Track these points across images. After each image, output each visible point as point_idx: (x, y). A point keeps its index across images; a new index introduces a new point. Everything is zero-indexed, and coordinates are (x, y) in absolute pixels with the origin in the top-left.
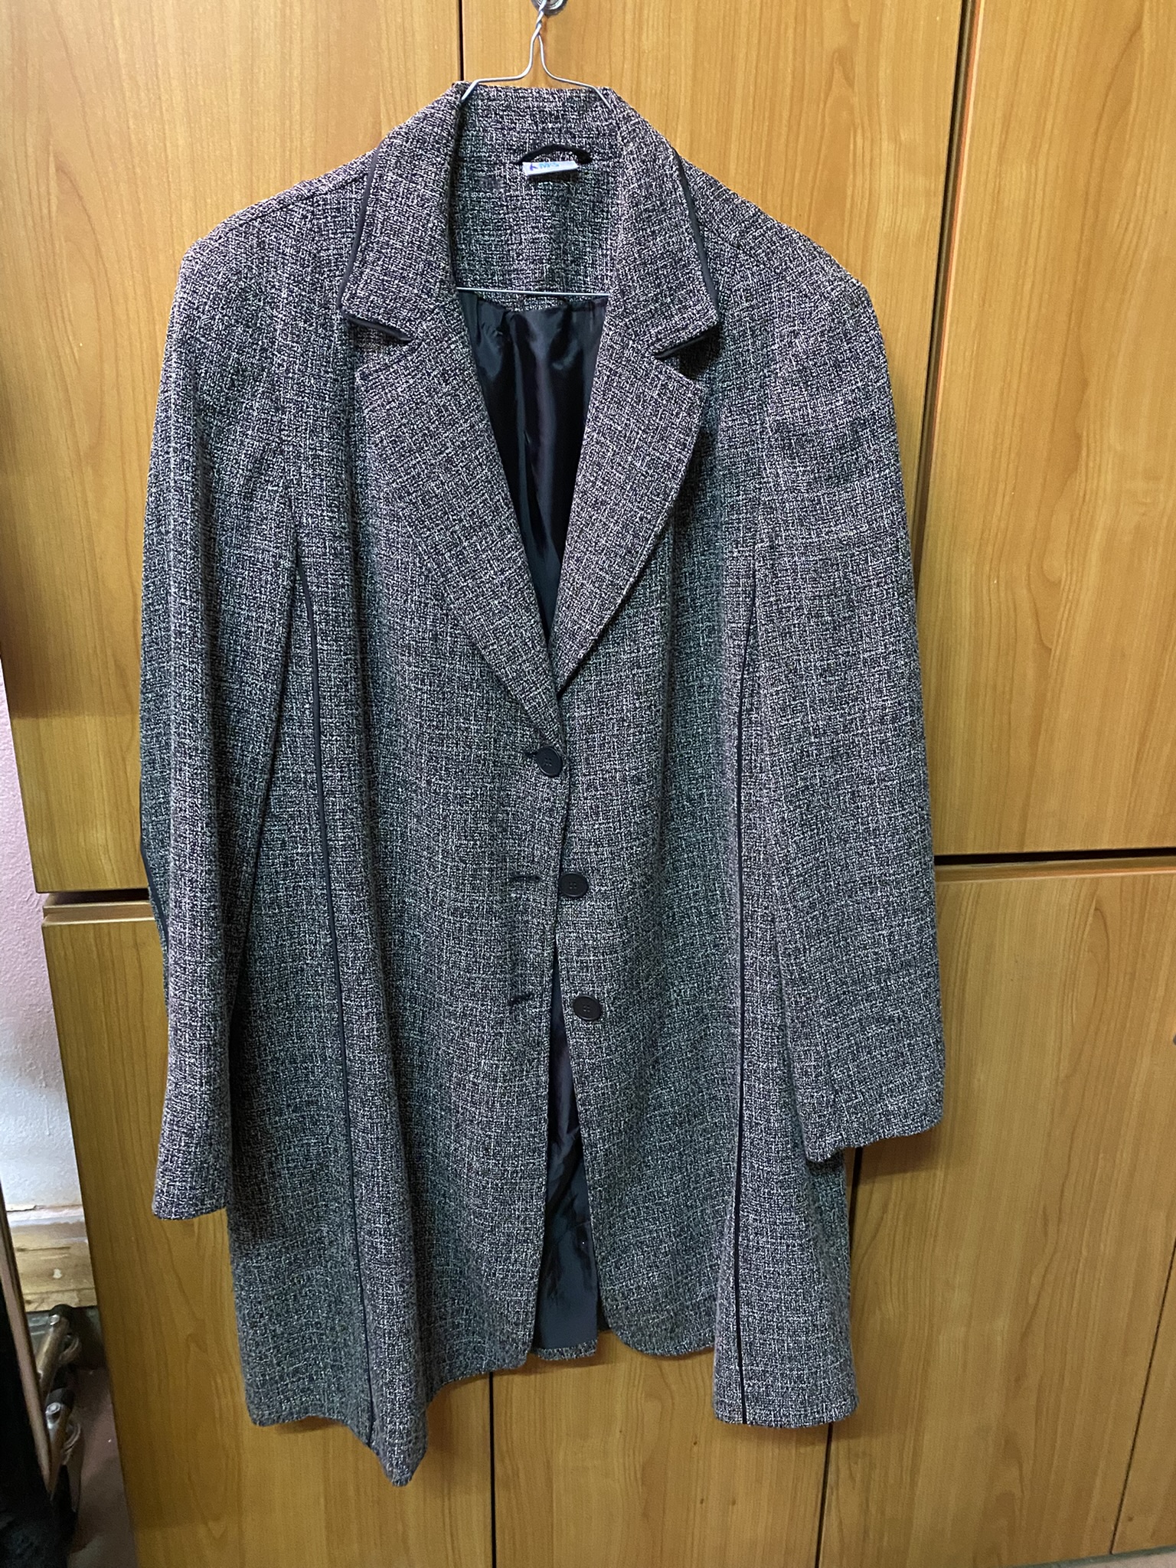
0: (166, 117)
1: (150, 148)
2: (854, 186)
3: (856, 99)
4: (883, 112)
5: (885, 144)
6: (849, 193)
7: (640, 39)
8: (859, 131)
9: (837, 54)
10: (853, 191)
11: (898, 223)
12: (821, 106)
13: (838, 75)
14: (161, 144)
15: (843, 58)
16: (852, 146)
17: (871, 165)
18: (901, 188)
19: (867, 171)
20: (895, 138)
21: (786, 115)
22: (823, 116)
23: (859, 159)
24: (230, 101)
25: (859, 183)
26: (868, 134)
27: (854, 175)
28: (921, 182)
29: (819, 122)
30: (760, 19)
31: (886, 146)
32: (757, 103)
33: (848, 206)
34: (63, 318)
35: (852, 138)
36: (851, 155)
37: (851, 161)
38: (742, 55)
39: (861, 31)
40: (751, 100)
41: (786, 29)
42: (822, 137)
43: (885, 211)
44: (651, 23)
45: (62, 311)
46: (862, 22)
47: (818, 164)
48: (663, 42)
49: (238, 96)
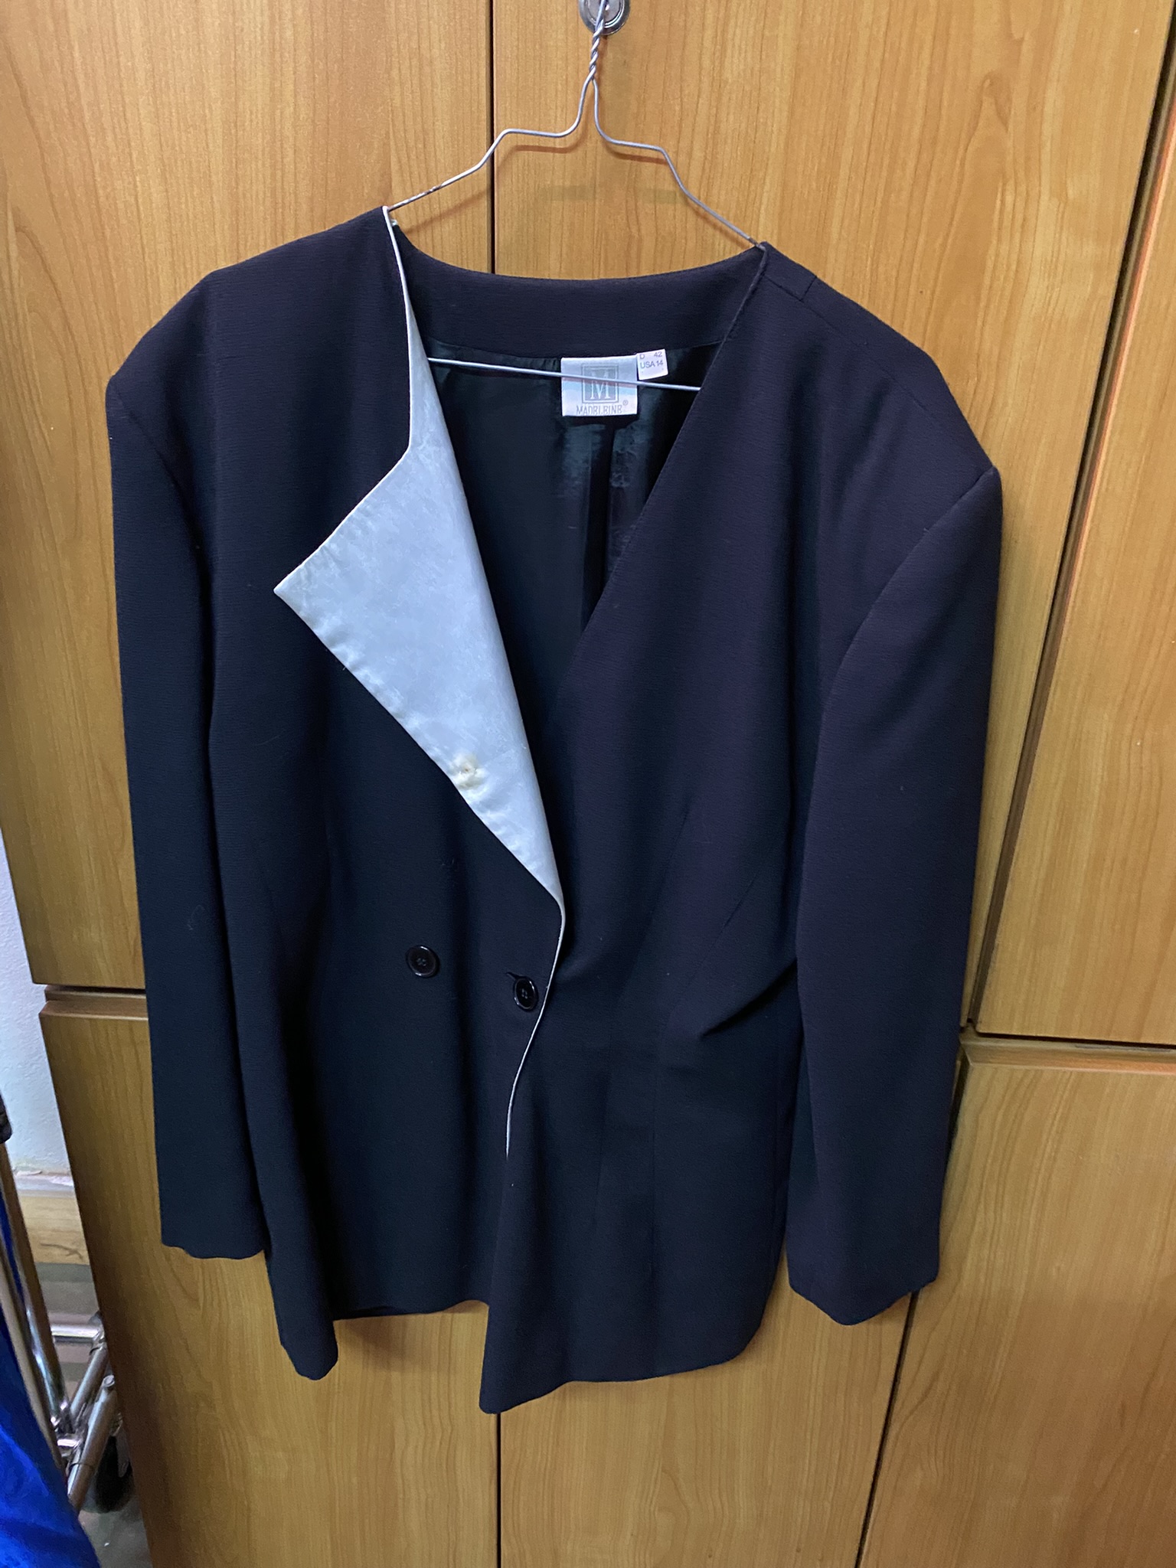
0: (138, 167)
1: (121, 206)
2: (997, 255)
3: (1010, 144)
4: (1046, 156)
5: (1045, 197)
6: (990, 264)
7: (722, 63)
8: (1010, 187)
9: (988, 82)
10: (996, 261)
11: (1053, 302)
12: (962, 147)
13: (988, 109)
14: (133, 200)
15: (996, 86)
16: (998, 202)
17: (1023, 226)
18: (1062, 257)
19: (1017, 236)
20: (1060, 192)
21: (911, 164)
22: (962, 165)
23: (1007, 223)
24: (211, 145)
25: (1004, 248)
26: (1023, 188)
27: (999, 240)
28: (1090, 249)
29: (957, 169)
30: (886, 34)
31: (1046, 204)
32: (873, 147)
33: (987, 282)
34: (31, 399)
35: (999, 196)
36: (997, 212)
37: (995, 225)
38: (859, 83)
39: (1025, 48)
40: (865, 146)
41: (921, 48)
42: (959, 191)
43: (1036, 288)
44: (737, 41)
45: (30, 391)
46: (1027, 37)
47: (951, 224)
48: (752, 69)
49: (220, 142)
